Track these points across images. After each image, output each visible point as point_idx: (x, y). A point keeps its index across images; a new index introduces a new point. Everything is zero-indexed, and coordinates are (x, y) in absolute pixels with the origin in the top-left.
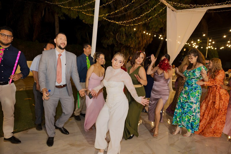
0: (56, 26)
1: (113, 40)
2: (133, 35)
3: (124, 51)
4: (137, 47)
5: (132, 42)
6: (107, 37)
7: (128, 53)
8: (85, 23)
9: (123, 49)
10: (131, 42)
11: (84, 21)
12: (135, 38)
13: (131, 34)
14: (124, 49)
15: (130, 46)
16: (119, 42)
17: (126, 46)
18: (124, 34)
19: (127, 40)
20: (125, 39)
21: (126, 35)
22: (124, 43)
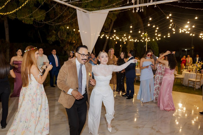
0: (5, 26)
1: (55, 37)
2: (72, 33)
3: (68, 46)
4: (80, 43)
5: (72, 38)
6: (50, 34)
7: (72, 48)
8: (25, 23)
9: (67, 45)
11: (23, 21)
12: (75, 35)
13: (70, 32)
14: (68, 45)
15: (71, 42)
16: (61, 39)
17: (68, 42)
18: (65, 32)
19: (69, 37)
20: (66, 36)
21: (67, 32)
22: (65, 39)
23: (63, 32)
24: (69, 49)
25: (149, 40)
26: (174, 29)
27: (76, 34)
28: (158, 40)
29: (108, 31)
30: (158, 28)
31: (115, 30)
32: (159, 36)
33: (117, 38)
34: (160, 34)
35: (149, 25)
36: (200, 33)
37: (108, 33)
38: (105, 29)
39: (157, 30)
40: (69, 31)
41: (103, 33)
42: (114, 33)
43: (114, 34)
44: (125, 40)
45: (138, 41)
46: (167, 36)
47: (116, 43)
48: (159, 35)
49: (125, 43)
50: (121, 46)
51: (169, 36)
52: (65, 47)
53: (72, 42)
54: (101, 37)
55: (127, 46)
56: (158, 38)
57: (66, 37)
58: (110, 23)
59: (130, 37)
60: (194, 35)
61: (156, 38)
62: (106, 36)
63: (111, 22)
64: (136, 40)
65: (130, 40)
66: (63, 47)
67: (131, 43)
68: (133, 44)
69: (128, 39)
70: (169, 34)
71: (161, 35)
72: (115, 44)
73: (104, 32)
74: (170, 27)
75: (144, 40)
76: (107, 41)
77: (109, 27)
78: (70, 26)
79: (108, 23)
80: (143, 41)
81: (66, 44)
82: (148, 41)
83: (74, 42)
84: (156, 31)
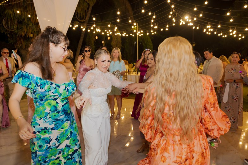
2: (27, 21)
3: (22, 43)
5: (27, 29)
9: (20, 40)
10: (25, 30)
12: (33, 24)
13: (24, 20)
14: (22, 40)
15: (25, 35)
16: (8, 31)
17: (21, 36)
18: (14, 19)
19: (22, 27)
20: (16, 26)
21: (18, 21)
22: (16, 31)
23: (11, 20)
24: (24, 47)
25: (142, 35)
26: (174, 20)
27: (35, 23)
28: (153, 34)
29: (84, 21)
30: (154, 17)
31: (95, 17)
32: (156, 29)
33: (97, 31)
34: (156, 25)
35: (143, 11)
36: (207, 26)
37: (84, 22)
38: (79, 17)
39: (154, 19)
40: (22, 18)
41: (77, 22)
42: (93, 22)
43: (93, 24)
44: (109, 33)
45: (127, 35)
46: (164, 29)
47: (97, 38)
48: (156, 27)
49: (109, 38)
50: (103, 42)
51: (167, 29)
52: (17, 44)
53: (28, 36)
54: (74, 28)
55: (112, 43)
56: (154, 32)
57: (17, 28)
58: (86, 9)
59: (116, 28)
60: (198, 28)
61: (152, 31)
62: (82, 27)
63: (88, 6)
64: (125, 33)
65: (116, 34)
66: (12, 44)
67: (117, 38)
68: (119, 39)
69: (114, 32)
70: (167, 26)
71: (158, 27)
72: (95, 40)
73: (79, 21)
74: (170, 17)
75: (135, 34)
76: (82, 35)
77: (85, 15)
78: (23, 10)
79: (83, 9)
80: (133, 36)
81: (18, 39)
82: (140, 35)
83: (31, 35)
84: (152, 21)
